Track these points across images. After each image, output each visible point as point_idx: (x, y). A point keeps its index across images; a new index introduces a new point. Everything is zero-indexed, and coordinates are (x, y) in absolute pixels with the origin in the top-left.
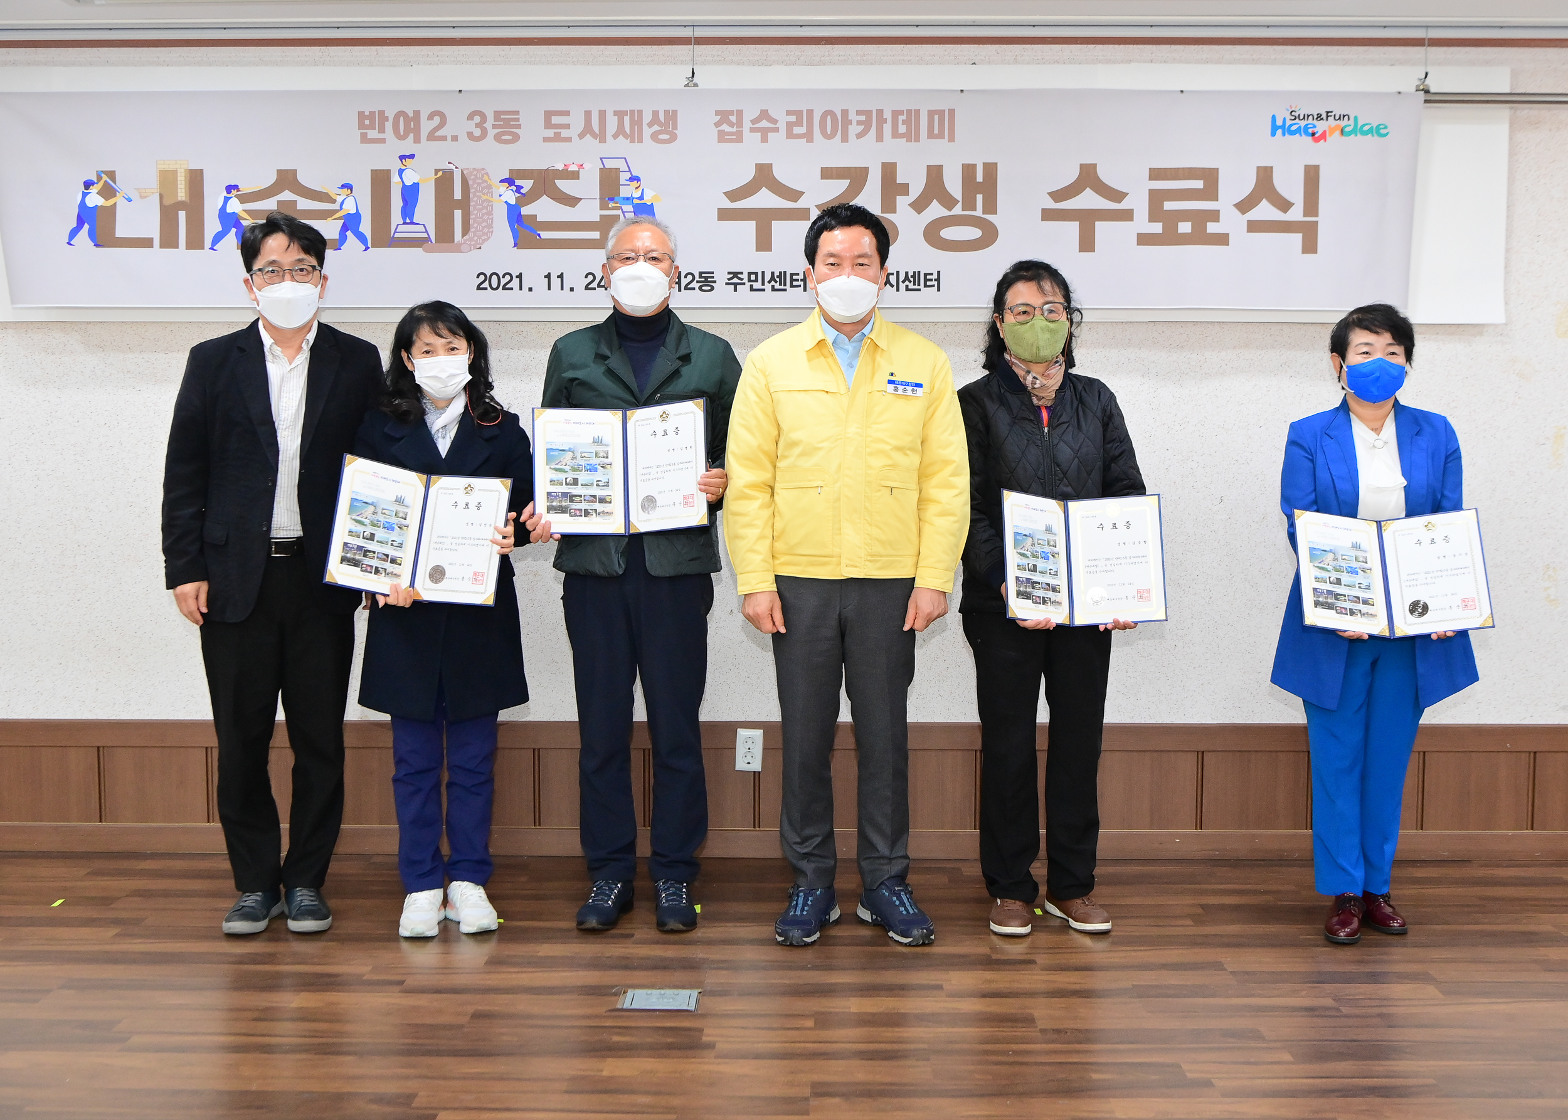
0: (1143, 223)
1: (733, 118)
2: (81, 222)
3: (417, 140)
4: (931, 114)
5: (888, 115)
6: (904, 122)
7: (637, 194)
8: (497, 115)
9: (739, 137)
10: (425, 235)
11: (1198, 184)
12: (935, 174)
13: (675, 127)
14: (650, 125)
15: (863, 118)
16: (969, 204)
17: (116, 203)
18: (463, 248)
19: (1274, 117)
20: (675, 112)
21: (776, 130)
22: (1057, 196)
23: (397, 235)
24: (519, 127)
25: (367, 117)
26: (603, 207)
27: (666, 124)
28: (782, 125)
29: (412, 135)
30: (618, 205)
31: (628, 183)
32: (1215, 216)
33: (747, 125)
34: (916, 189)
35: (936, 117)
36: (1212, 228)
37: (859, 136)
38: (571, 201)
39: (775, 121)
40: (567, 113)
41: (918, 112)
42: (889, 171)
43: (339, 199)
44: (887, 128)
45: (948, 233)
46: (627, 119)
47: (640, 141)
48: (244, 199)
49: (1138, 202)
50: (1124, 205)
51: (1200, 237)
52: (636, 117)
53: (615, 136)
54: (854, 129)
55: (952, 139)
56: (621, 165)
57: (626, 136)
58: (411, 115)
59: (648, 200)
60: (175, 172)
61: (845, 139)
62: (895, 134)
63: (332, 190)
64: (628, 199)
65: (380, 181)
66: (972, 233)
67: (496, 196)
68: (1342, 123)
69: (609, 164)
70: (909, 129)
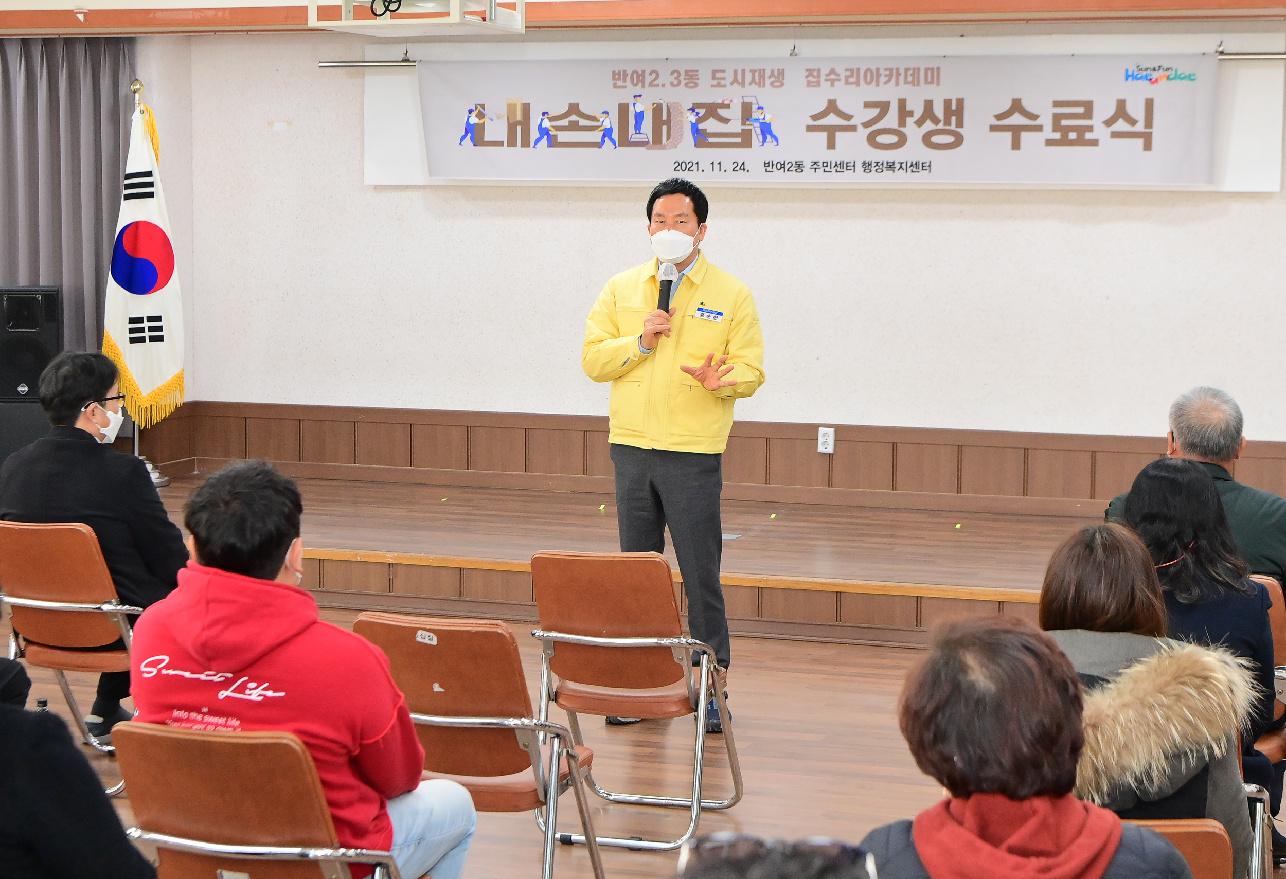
0: (1049, 133)
1: (815, 73)
2: (466, 133)
3: (643, 86)
4: (927, 70)
5: (902, 71)
6: (911, 75)
7: (763, 117)
8: (687, 72)
9: (818, 84)
10: (647, 140)
11: (1081, 110)
12: (929, 104)
13: (783, 79)
14: (770, 77)
15: (888, 73)
16: (947, 122)
17: (484, 122)
18: (666, 147)
19: (1127, 70)
20: (783, 70)
21: (839, 80)
22: (999, 117)
23: (631, 140)
24: (698, 79)
25: (617, 74)
26: (743, 124)
27: (778, 77)
28: (842, 77)
29: (640, 84)
30: (751, 123)
31: (757, 110)
32: (1090, 129)
33: (823, 77)
34: (918, 113)
35: (929, 72)
36: (1088, 136)
37: (886, 83)
38: (726, 121)
39: (838, 75)
40: (724, 71)
41: (919, 69)
42: (902, 103)
43: (601, 120)
44: (902, 78)
45: (936, 139)
46: (757, 74)
47: (764, 86)
48: (552, 119)
49: (1046, 120)
50: (1038, 122)
51: (1081, 141)
52: (762, 73)
53: (750, 84)
54: (883, 79)
55: (938, 84)
56: (753, 100)
57: (756, 84)
58: (640, 72)
59: (767, 120)
60: (516, 105)
61: (878, 85)
62: (906, 82)
63: (598, 114)
64: (757, 120)
65: (623, 109)
66: (949, 139)
67: (685, 117)
68: (1169, 73)
69: (747, 100)
70: (913, 79)
